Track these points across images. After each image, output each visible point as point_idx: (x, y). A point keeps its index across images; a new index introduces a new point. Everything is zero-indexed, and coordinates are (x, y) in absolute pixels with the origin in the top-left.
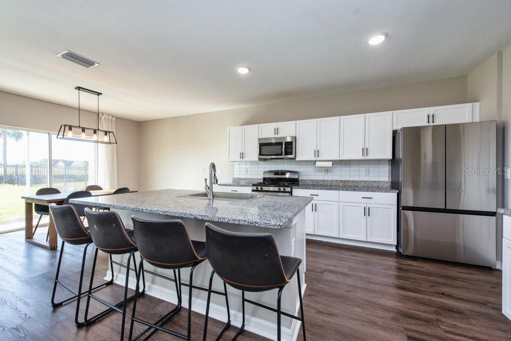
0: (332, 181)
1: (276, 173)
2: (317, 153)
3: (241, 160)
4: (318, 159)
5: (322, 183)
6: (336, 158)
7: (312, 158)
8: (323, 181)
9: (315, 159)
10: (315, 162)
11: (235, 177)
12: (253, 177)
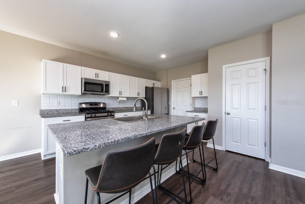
0: (122, 108)
1: (91, 104)
2: (120, 93)
3: (62, 93)
4: (121, 96)
5: (117, 109)
6: (128, 96)
7: (118, 95)
8: (118, 108)
9: (119, 96)
10: (118, 98)
11: (42, 109)
12: (67, 108)
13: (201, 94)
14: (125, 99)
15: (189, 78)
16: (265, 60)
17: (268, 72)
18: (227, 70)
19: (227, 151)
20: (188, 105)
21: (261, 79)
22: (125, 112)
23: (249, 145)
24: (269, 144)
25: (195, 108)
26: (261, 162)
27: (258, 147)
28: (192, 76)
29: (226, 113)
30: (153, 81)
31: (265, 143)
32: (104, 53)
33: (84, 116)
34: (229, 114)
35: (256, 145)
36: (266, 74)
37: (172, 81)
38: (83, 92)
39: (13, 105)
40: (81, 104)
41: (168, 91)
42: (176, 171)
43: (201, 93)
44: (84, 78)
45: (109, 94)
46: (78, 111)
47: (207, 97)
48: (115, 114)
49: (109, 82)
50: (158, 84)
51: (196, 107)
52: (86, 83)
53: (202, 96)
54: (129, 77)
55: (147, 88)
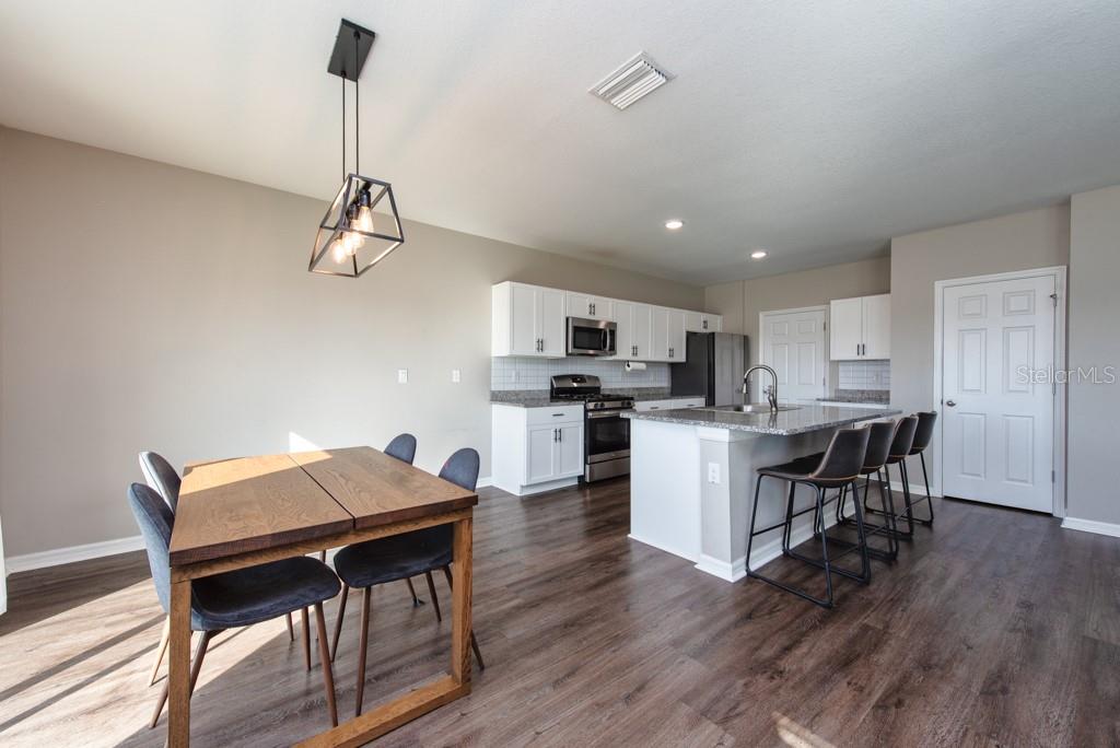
1: (575, 378)
2: (634, 350)
3: (536, 354)
4: (635, 358)
6: (648, 358)
9: (631, 359)
10: (627, 363)
11: (493, 389)
12: (530, 388)
13: (861, 352)
14: (643, 366)
15: (824, 307)
16: (1053, 272)
17: (1062, 303)
18: (947, 294)
19: (946, 498)
20: (813, 382)
21: (1045, 321)
22: (653, 399)
23: (1009, 479)
24: (1063, 475)
25: (837, 391)
26: (1041, 519)
27: (1033, 483)
28: (832, 302)
29: (945, 402)
30: (703, 316)
31: (1053, 473)
32: (607, 254)
33: (583, 407)
34: (953, 405)
35: (1030, 481)
36: (1058, 307)
37: (761, 315)
38: (570, 351)
39: (454, 380)
40: (557, 378)
41: (746, 344)
42: (838, 520)
43: (861, 349)
44: (573, 318)
45: (615, 354)
46: (549, 396)
47: (888, 360)
48: (636, 403)
49: (615, 324)
50: (716, 324)
51: (841, 387)
52: (576, 329)
53: (864, 358)
54: (651, 308)
55: (690, 336)
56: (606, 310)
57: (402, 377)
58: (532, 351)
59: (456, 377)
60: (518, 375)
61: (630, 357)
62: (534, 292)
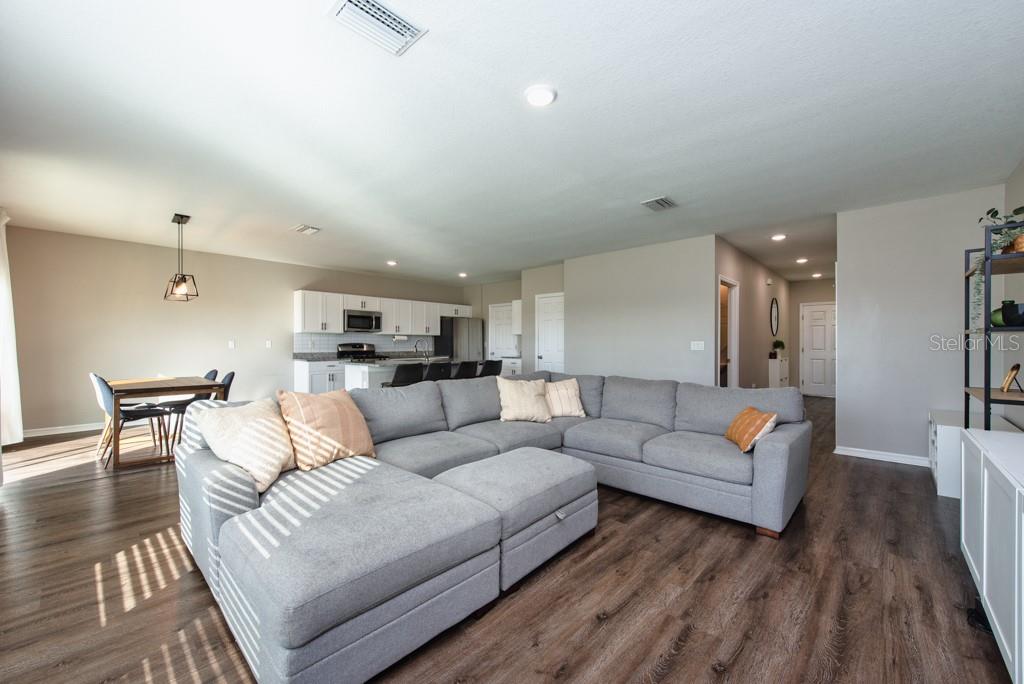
0: (399, 352)
2: (398, 329)
3: (322, 331)
4: (398, 333)
6: (409, 333)
10: (393, 336)
11: (295, 351)
12: (322, 351)
14: (405, 338)
30: (454, 307)
34: (541, 358)
37: (489, 306)
38: (345, 329)
39: (267, 347)
40: (341, 346)
41: (483, 324)
44: (347, 310)
45: (380, 331)
46: (335, 356)
49: (381, 313)
50: (465, 311)
52: (349, 317)
54: (409, 303)
55: (443, 319)
56: (373, 304)
57: (231, 344)
58: (319, 330)
59: (268, 344)
60: (313, 344)
61: (394, 332)
62: (319, 296)
